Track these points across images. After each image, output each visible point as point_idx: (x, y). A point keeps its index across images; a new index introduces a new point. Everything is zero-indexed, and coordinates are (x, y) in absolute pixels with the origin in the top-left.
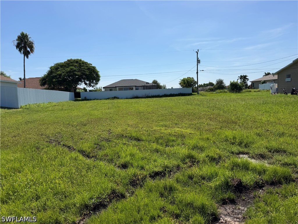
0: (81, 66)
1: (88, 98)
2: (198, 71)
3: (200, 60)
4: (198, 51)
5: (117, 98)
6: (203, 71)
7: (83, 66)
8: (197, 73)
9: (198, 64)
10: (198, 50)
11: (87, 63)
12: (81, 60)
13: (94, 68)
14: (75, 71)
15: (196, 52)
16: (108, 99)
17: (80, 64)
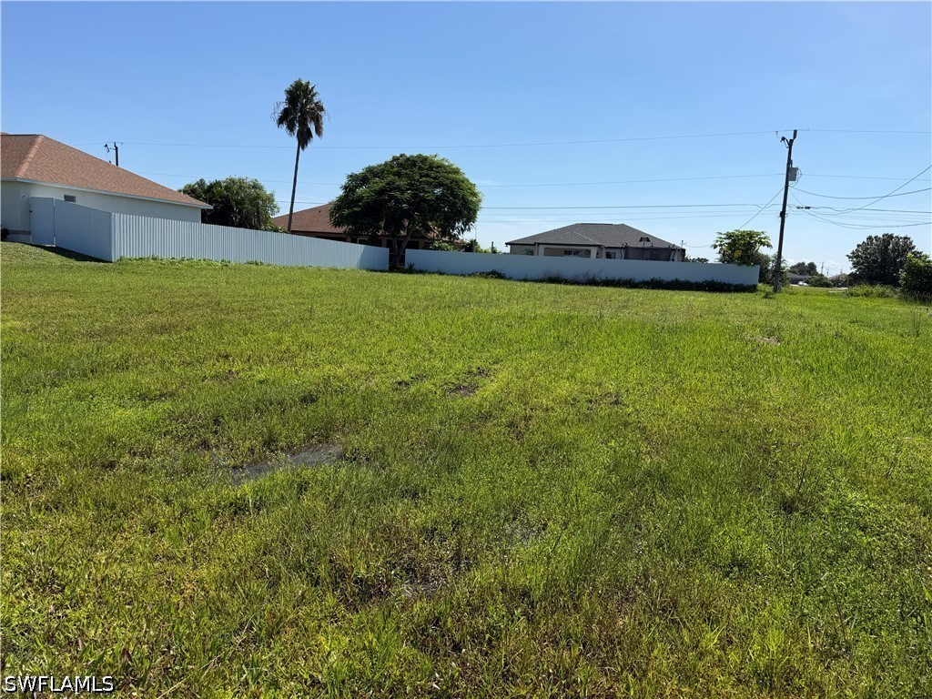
2: (787, 208)
3: (797, 169)
4: (795, 136)
5: (499, 274)
6: (809, 208)
8: (783, 214)
9: (790, 182)
10: (795, 132)
15: (783, 139)
16: (471, 275)
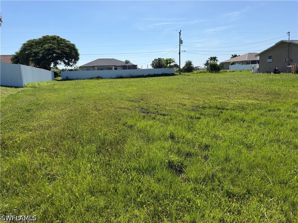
0: (59, 43)
1: (70, 78)
3: (182, 41)
4: (181, 32)
5: (101, 77)
7: (62, 43)
8: (180, 53)
9: (181, 44)
10: (181, 30)
11: (65, 40)
12: (59, 37)
13: (74, 45)
14: (54, 48)
15: (179, 32)
16: (92, 78)
17: (58, 41)
